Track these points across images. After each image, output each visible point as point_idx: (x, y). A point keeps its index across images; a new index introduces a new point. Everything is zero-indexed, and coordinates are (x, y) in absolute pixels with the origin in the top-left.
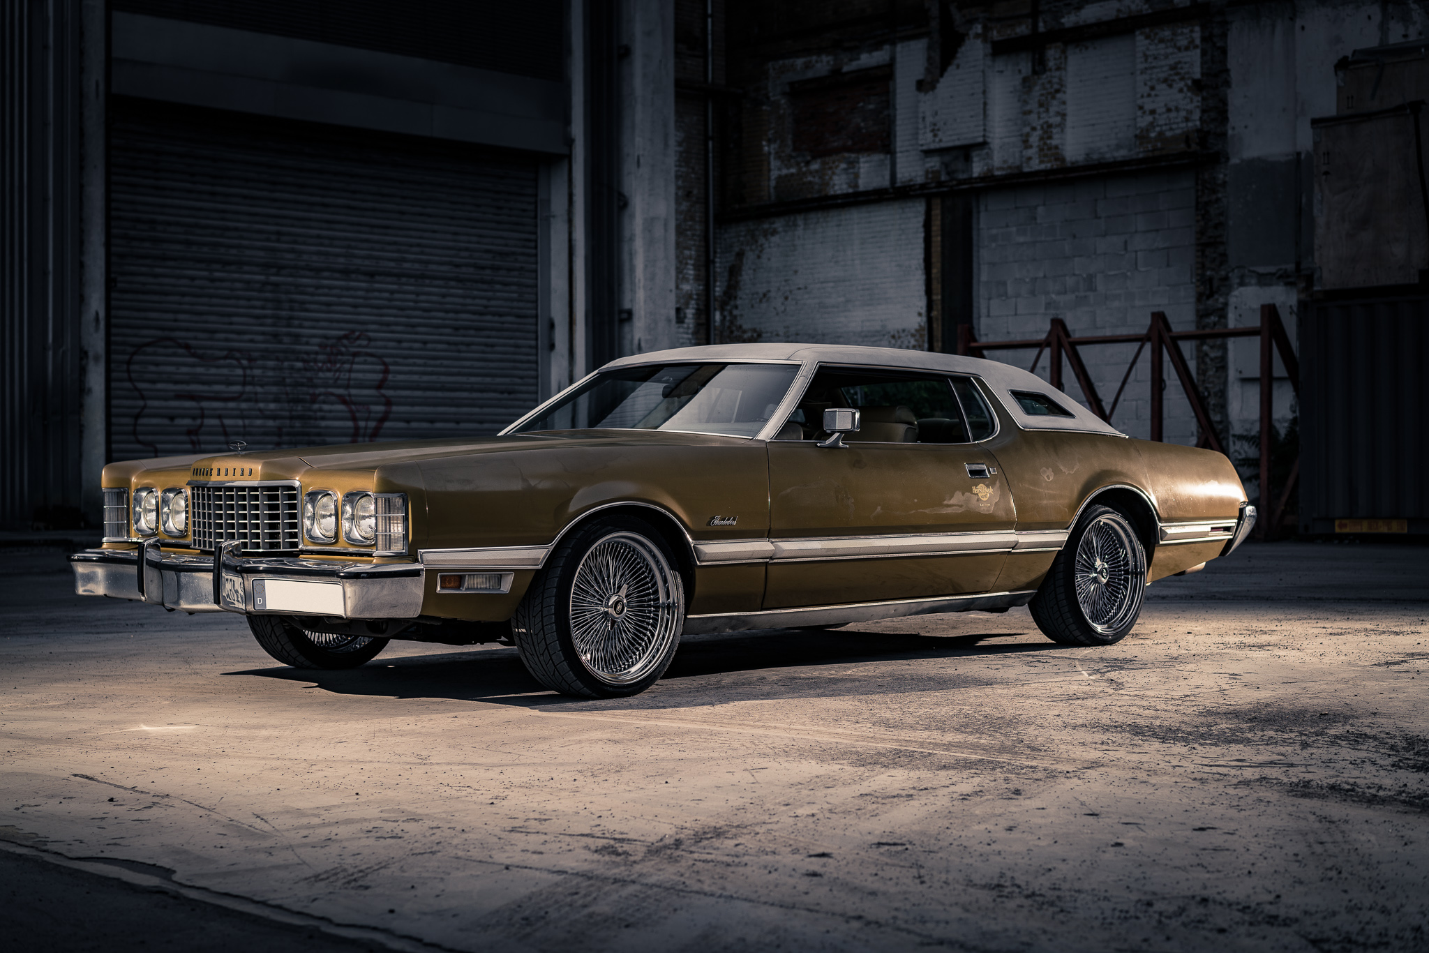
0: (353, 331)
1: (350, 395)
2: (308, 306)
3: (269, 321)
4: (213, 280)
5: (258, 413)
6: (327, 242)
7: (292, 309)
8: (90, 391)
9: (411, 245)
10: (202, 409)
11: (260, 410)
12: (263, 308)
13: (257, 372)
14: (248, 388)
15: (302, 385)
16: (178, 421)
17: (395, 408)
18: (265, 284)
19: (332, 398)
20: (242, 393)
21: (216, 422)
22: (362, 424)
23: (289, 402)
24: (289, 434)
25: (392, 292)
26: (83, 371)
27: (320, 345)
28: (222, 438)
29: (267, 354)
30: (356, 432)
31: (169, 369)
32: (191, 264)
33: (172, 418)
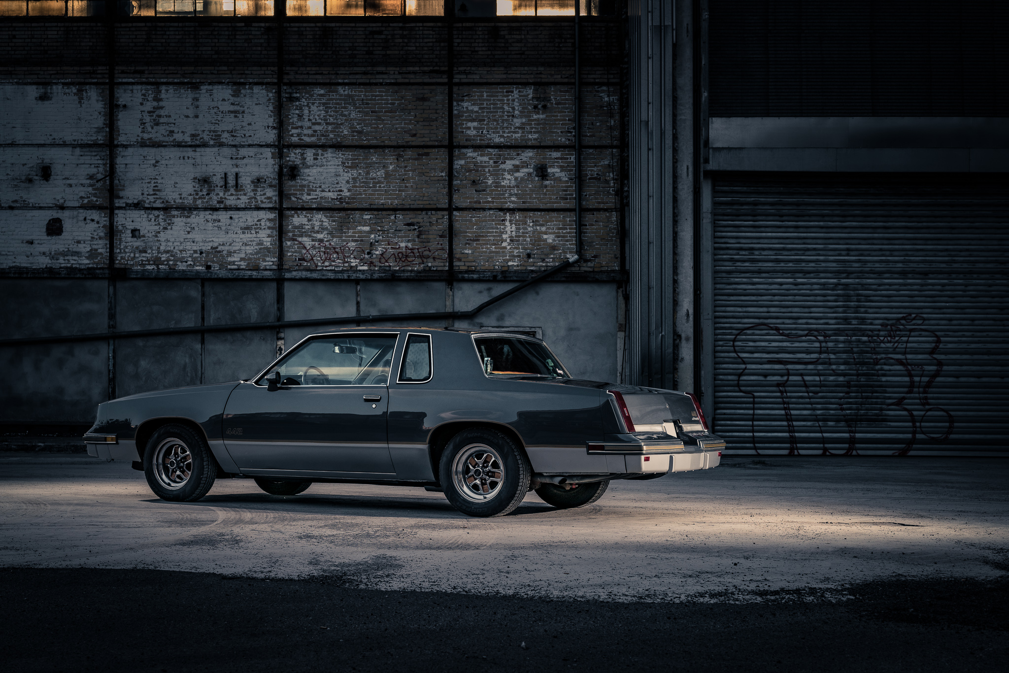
0: (910, 314)
1: (906, 359)
2: (872, 298)
3: (841, 310)
4: (796, 284)
5: (831, 372)
6: (888, 253)
7: (858, 301)
8: (682, 359)
9: (961, 251)
10: (787, 369)
11: (833, 370)
12: (836, 301)
13: (830, 344)
14: (823, 356)
15: (867, 352)
16: (769, 378)
17: (945, 368)
18: (837, 285)
19: (892, 361)
20: (818, 359)
21: (799, 378)
22: (917, 379)
23: (856, 364)
24: (855, 386)
25: (943, 285)
26: (676, 347)
27: (882, 325)
28: (804, 389)
29: (838, 332)
30: (912, 385)
31: (763, 344)
32: (780, 275)
33: (765, 376)
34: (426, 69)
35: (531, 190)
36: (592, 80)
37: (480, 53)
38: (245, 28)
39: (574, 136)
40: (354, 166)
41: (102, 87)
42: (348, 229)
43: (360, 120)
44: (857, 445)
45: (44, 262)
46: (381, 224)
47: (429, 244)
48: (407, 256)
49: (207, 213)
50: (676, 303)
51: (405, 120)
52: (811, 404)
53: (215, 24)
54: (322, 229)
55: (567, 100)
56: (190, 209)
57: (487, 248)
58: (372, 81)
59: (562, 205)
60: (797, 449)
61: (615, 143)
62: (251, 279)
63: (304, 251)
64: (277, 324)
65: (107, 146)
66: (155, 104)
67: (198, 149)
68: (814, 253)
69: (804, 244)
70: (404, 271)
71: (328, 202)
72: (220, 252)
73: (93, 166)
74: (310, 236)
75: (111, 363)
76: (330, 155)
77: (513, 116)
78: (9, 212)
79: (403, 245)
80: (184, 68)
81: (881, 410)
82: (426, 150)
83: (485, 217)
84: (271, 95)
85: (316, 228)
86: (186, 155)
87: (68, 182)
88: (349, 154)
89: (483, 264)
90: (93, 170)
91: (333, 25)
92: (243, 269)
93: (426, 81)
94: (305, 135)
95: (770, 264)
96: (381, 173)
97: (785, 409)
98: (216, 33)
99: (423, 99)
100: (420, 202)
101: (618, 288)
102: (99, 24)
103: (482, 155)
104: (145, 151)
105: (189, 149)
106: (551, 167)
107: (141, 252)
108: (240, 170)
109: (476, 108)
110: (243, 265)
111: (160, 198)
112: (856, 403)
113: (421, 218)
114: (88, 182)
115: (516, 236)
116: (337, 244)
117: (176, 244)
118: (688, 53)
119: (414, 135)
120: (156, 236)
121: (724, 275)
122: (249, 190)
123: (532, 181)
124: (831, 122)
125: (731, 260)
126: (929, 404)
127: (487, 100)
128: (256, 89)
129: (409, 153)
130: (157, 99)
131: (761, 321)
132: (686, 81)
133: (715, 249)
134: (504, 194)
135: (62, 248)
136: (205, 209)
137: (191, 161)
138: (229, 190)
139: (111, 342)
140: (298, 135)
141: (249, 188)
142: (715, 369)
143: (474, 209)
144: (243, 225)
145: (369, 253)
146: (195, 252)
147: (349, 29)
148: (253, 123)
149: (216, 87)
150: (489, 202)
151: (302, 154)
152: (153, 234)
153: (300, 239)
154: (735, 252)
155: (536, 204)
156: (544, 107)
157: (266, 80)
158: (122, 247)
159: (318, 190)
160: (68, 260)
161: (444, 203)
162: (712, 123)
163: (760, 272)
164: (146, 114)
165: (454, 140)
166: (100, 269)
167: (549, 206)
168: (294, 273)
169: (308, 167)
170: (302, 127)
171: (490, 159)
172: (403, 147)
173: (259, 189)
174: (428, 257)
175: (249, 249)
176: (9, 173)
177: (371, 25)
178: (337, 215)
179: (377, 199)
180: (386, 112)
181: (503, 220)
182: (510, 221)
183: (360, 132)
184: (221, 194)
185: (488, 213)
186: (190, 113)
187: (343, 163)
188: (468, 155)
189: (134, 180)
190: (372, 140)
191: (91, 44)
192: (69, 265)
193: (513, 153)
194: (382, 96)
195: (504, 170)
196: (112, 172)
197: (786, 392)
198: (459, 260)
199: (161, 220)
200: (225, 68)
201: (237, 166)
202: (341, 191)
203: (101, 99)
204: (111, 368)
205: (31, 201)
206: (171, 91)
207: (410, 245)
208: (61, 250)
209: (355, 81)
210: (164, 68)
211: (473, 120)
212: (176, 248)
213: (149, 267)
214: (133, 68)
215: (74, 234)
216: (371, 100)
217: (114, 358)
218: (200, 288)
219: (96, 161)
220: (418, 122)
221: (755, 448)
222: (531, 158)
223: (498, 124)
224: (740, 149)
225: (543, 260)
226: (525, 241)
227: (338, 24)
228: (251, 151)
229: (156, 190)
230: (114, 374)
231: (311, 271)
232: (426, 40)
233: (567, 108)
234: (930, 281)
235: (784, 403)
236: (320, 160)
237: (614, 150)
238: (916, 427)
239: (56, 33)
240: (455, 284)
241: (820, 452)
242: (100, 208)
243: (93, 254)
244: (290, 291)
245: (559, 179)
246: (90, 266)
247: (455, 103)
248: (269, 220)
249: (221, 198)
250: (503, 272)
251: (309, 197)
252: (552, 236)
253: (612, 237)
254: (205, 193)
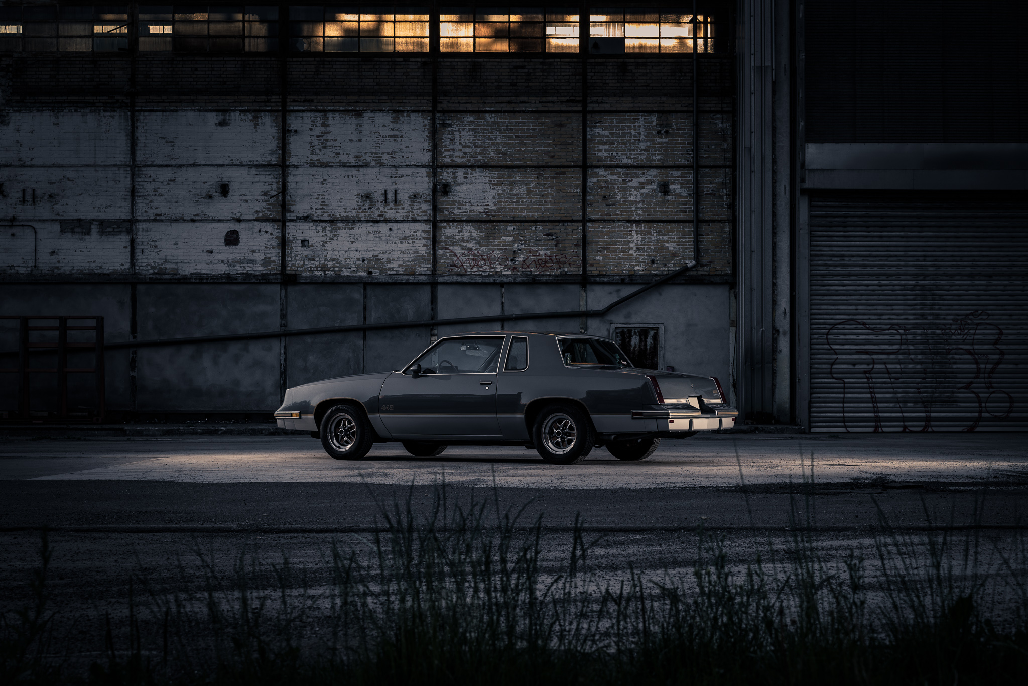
0: (977, 311)
1: (974, 349)
2: (945, 297)
3: (918, 307)
4: (880, 286)
6: (958, 258)
7: (933, 300)
8: (780, 351)
9: (1020, 256)
10: (873, 359)
11: (911, 359)
12: (914, 300)
13: (909, 337)
14: (903, 347)
15: (941, 344)
16: (857, 366)
17: (1006, 356)
18: (915, 286)
19: (962, 351)
20: (899, 349)
21: (883, 366)
22: (982, 366)
23: (931, 354)
24: (931, 372)
25: (1005, 286)
26: (775, 340)
27: (953, 320)
28: (887, 375)
29: (916, 326)
30: (978, 371)
31: (852, 337)
32: (866, 277)
33: (854, 364)
34: (563, 99)
35: (654, 204)
36: (708, 109)
37: (610, 85)
38: (403, 63)
39: (693, 157)
40: (499, 184)
41: (276, 114)
42: (494, 239)
43: (505, 143)
44: (932, 423)
45: (222, 269)
46: (523, 235)
47: (566, 252)
48: (546, 262)
49: (369, 225)
50: (774, 303)
51: (544, 143)
52: (893, 388)
53: (376, 59)
54: (472, 239)
55: (686, 126)
56: (354, 221)
57: (616, 255)
58: (515, 109)
59: (682, 217)
60: (881, 427)
61: (728, 163)
62: (408, 283)
63: (455, 258)
64: (431, 322)
65: (280, 166)
66: (323, 129)
67: (361, 169)
68: (895, 258)
69: (887, 251)
70: (543, 275)
71: (477, 215)
72: (380, 259)
73: (267, 184)
74: (460, 245)
75: (282, 358)
76: (478, 174)
77: (639, 140)
78: (191, 224)
79: (542, 252)
80: (349, 98)
81: (953, 392)
82: (563, 170)
83: (615, 228)
84: (426, 121)
85: (466, 238)
86: (351, 174)
87: (245, 198)
88: (495, 173)
89: (612, 269)
90: (267, 188)
91: (481, 60)
92: (401, 274)
93: (564, 109)
94: (456, 157)
95: (858, 269)
96: (523, 190)
97: (871, 393)
98: (377, 67)
99: (561, 125)
100: (557, 215)
101: (731, 289)
102: (273, 59)
103: (612, 174)
104: (314, 170)
105: (353, 169)
106: (672, 184)
107: (309, 259)
108: (399, 187)
109: (607, 133)
110: (401, 270)
111: (327, 212)
112: (931, 387)
113: (558, 229)
114: (263, 198)
115: (642, 245)
116: (484, 252)
117: (341, 252)
118: (785, 89)
119: (553, 157)
120: (324, 246)
121: (819, 278)
122: (407, 205)
123: (656, 197)
124: (908, 147)
125: (825, 265)
126: (992, 387)
127: (617, 126)
128: (413, 116)
129: (548, 172)
130: (325, 125)
131: (851, 317)
132: (783, 113)
133: (811, 255)
134: (631, 208)
135: (239, 257)
136: (368, 222)
137: (355, 179)
138: (389, 205)
139: (283, 339)
140: (450, 157)
141: (406, 203)
142: (811, 359)
143: (605, 221)
144: (401, 235)
145: (512, 260)
146: (358, 259)
147: (496, 64)
148: (410, 146)
149: (377, 114)
150: (618, 215)
151: (454, 174)
152: (321, 243)
153: (451, 248)
154: (828, 258)
155: (659, 216)
156: (667, 132)
157: (422, 109)
158: (293, 255)
159: (468, 204)
160: (244, 267)
161: (579, 216)
162: (808, 148)
163: (849, 275)
164: (314, 138)
165: (588, 161)
166: (273, 274)
167: (670, 218)
168: (446, 278)
169: (459, 185)
170: (453, 150)
171: (619, 177)
172: (543, 167)
173: (415, 204)
174: (565, 263)
175: (407, 257)
176: (191, 190)
177: (515, 60)
178: (484, 226)
179: (519, 212)
180: (527, 136)
181: (630, 231)
182: (637, 231)
183: (505, 154)
184: (382, 209)
185: (617, 224)
186: (354, 137)
187: (490, 181)
188: (600, 174)
189: (304, 196)
190: (516, 161)
191: (266, 76)
192: (245, 272)
193: (639, 172)
194: (524, 122)
195: (631, 187)
196: (284, 190)
197: (872, 378)
198: (592, 265)
199: (327, 232)
200: (386, 98)
201: (396, 184)
202: (488, 205)
203: (274, 124)
204: (282, 362)
205: (212, 215)
206: (337, 118)
207: (548, 253)
208: (238, 258)
209: (500, 109)
210: (331, 98)
211: (604, 144)
212: (342, 256)
213: (316, 273)
214: (303, 98)
215: (250, 244)
216: (514, 126)
217: (285, 353)
218: (363, 291)
219: (270, 179)
220: (556, 145)
221: (846, 427)
222: (655, 177)
223: (626, 147)
224: (832, 170)
225: (665, 265)
226: (650, 248)
227: (485, 60)
228: (409, 171)
229: (324, 205)
230: (285, 367)
231: (461, 275)
232: (563, 74)
233: (686, 133)
234: (994, 282)
235: (870, 388)
236: (469, 179)
237: (727, 170)
238: (982, 407)
239: (234, 66)
240: (588, 286)
241: (900, 429)
242: (273, 221)
243: (266, 261)
244: (443, 293)
245: (679, 195)
246: (264, 272)
247: (588, 129)
248: (425, 231)
249: (382, 212)
250: (630, 276)
251: (460, 211)
252: (674, 244)
253: (725, 245)
254: (367, 208)
